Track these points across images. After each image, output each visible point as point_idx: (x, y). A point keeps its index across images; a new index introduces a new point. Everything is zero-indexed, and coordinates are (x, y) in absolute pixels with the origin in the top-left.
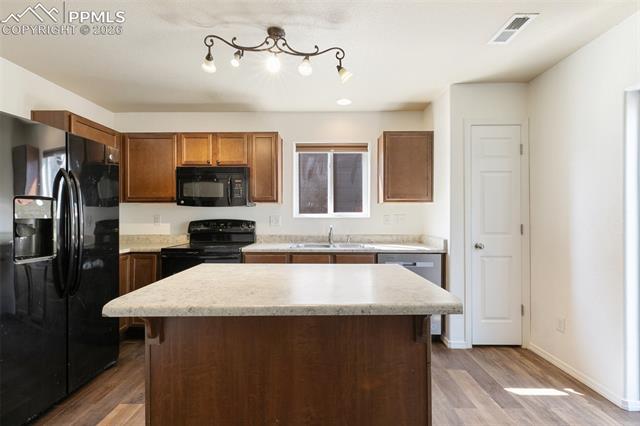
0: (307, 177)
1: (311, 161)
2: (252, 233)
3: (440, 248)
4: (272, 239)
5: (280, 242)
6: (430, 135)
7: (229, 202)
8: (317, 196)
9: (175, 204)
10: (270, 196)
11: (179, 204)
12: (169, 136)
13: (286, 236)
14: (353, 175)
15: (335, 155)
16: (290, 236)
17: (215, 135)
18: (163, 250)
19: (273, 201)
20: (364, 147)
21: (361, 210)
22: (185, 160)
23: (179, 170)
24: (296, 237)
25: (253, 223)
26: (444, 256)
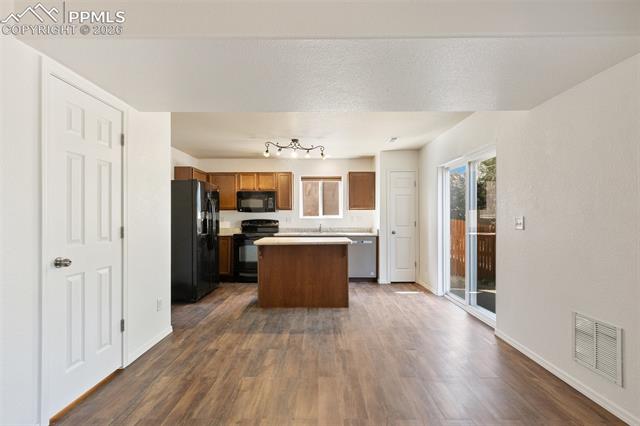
0: (307, 195)
1: (310, 186)
2: (277, 227)
3: (375, 234)
4: (288, 230)
6: (374, 174)
7: (267, 210)
8: (313, 206)
9: (236, 212)
10: (288, 206)
11: (239, 211)
12: (233, 174)
14: (333, 195)
15: (324, 184)
17: (258, 174)
18: (235, 235)
19: (289, 209)
20: (340, 178)
21: (338, 214)
22: (241, 187)
23: (238, 193)
24: (301, 229)
25: (278, 221)
26: (377, 238)
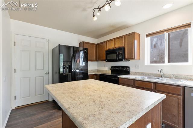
0: (153, 47)
4: (136, 74)
5: (139, 75)
8: (158, 55)
11: (106, 61)
12: (104, 42)
13: (141, 73)
14: (181, 42)
16: (143, 73)
17: (115, 39)
18: (100, 74)
19: (133, 59)
22: (108, 48)
23: (106, 51)
24: (146, 73)
25: (129, 67)
